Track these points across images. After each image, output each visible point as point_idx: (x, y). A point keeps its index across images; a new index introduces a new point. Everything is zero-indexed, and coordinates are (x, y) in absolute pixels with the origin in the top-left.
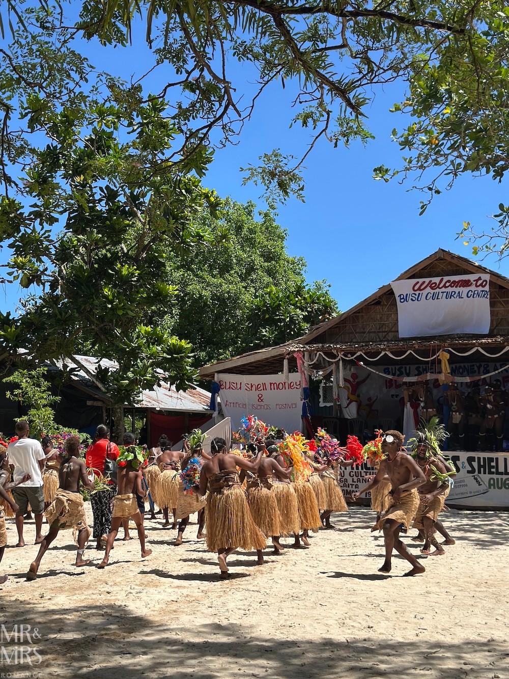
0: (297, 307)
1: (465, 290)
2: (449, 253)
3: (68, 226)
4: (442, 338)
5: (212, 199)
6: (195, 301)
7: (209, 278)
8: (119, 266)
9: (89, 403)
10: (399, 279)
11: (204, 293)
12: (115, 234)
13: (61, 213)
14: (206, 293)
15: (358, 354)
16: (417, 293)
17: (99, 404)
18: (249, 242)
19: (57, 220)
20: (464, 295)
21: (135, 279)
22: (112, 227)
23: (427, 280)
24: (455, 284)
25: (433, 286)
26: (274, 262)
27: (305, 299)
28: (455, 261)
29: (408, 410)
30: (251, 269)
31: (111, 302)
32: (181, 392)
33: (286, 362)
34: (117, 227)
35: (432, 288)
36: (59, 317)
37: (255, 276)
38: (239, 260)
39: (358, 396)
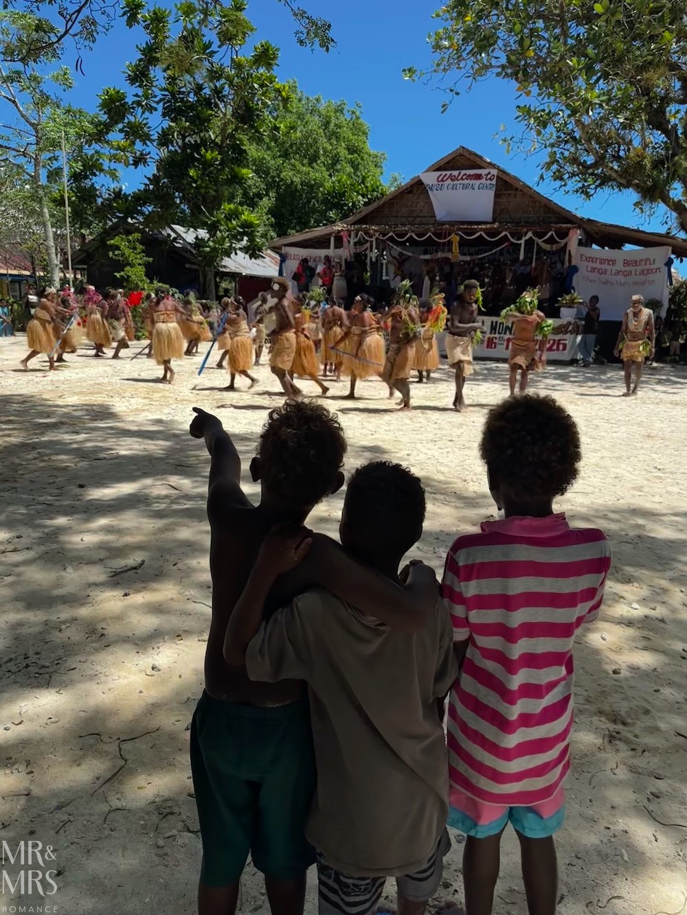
0: (358, 194)
1: (477, 182)
2: (467, 150)
3: (164, 115)
4: (452, 223)
5: (284, 94)
6: (288, 186)
7: (299, 166)
8: (204, 151)
9: (187, 266)
10: (427, 171)
11: (295, 179)
12: (201, 123)
13: (158, 103)
14: (297, 180)
15: (390, 234)
16: (440, 183)
17: (195, 267)
18: (334, 136)
19: (156, 109)
20: (476, 187)
21: (218, 163)
22: (197, 116)
23: (448, 173)
24: (470, 177)
25: (453, 178)
26: (356, 155)
27: (366, 187)
28: (472, 157)
29: (427, 280)
30: (336, 160)
31: (195, 182)
32: (253, 259)
33: (332, 239)
34: (201, 116)
35: (452, 180)
36: (157, 193)
37: (339, 167)
38: (325, 151)
39: (402, 271)
